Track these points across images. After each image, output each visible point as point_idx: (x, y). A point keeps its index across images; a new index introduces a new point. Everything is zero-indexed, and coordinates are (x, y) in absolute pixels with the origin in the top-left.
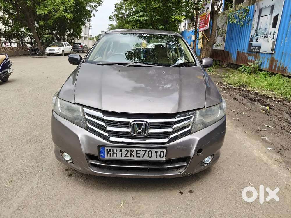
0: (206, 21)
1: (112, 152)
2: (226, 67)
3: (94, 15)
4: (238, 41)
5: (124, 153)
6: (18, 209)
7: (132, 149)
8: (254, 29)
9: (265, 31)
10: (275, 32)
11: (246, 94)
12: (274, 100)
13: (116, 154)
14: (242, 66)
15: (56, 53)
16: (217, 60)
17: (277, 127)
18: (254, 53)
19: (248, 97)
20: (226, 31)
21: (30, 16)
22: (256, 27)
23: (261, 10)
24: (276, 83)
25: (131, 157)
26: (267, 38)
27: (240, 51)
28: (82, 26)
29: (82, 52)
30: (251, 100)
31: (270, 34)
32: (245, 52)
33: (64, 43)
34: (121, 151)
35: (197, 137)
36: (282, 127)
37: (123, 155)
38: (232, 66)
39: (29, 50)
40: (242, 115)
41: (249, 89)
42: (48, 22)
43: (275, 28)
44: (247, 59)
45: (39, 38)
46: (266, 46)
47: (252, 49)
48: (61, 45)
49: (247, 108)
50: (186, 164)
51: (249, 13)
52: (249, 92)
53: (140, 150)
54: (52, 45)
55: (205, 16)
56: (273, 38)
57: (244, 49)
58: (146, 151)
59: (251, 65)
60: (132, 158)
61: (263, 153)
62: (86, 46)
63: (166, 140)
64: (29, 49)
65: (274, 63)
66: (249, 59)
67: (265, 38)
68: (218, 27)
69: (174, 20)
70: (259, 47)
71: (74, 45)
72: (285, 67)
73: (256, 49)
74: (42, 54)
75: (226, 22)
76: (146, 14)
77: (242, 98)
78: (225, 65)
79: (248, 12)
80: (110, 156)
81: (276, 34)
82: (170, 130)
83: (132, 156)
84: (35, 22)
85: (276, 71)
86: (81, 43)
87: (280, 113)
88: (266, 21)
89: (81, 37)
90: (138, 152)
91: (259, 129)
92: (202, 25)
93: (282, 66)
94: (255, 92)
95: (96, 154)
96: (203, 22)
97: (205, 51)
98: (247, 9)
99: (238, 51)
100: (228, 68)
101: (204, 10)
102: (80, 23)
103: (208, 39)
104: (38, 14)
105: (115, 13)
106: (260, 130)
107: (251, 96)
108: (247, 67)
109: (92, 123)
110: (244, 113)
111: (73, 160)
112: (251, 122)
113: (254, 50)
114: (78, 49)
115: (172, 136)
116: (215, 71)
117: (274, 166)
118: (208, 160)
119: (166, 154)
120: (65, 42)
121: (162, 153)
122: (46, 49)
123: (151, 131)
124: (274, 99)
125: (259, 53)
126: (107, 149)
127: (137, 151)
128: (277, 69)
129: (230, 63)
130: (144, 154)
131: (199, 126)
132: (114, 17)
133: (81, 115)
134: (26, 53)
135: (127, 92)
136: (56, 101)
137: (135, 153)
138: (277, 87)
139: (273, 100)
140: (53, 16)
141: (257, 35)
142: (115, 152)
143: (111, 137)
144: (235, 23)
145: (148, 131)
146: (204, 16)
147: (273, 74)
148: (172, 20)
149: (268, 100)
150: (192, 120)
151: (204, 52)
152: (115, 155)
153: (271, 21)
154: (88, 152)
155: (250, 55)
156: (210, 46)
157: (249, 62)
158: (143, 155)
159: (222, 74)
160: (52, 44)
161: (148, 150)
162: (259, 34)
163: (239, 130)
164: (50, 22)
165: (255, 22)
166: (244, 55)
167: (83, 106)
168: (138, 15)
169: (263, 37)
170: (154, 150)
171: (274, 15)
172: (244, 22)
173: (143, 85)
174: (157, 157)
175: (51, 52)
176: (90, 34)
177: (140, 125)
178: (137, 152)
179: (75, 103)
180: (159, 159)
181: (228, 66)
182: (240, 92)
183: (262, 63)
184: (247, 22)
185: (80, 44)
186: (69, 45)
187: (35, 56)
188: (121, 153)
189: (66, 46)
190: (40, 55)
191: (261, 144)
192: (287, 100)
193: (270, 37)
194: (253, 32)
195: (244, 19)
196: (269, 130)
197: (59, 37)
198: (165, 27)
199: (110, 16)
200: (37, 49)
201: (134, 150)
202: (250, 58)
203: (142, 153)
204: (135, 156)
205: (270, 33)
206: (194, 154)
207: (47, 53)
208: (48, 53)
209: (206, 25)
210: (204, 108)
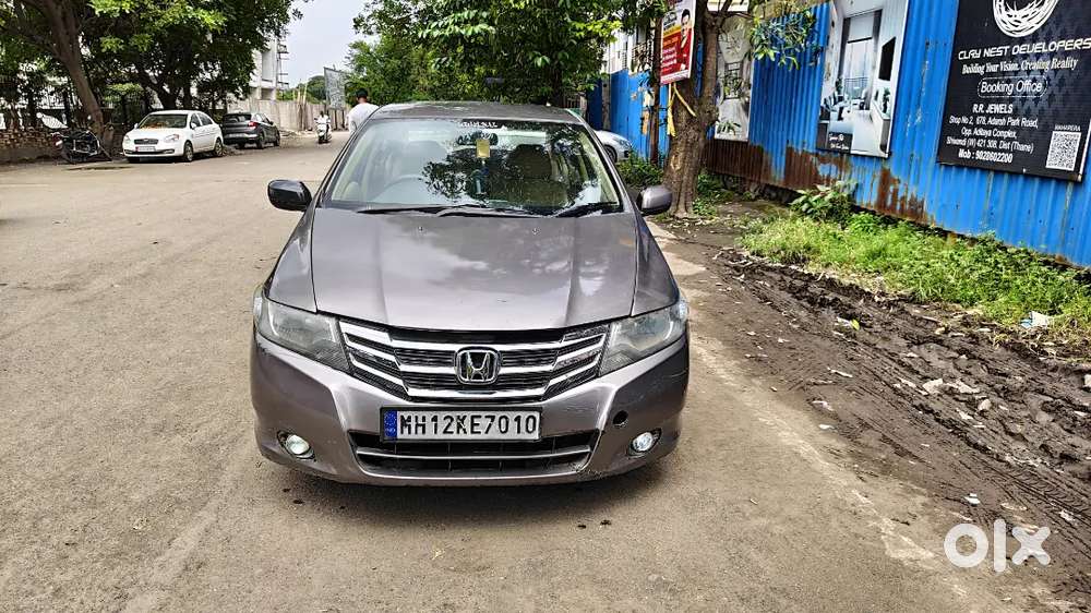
0: (680, 51)
1: (413, 424)
2: (757, 197)
3: (298, 14)
4: (787, 113)
5: (442, 425)
6: (186, 569)
7: (461, 414)
8: (830, 78)
9: (862, 89)
10: (887, 93)
11: (798, 283)
12: (879, 302)
13: (424, 426)
14: (801, 195)
15: (161, 152)
16: (729, 176)
17: (864, 377)
18: (834, 156)
19: (803, 294)
20: (751, 82)
21: (64, 19)
22: (836, 74)
23: (847, 22)
24: (891, 250)
25: (458, 432)
26: (868, 109)
27: (794, 146)
28: (254, 51)
29: (255, 145)
30: (812, 301)
31: (876, 98)
32: (811, 151)
33: (190, 113)
34: (435, 419)
35: (611, 384)
36: (878, 373)
37: (441, 429)
38: (774, 195)
39: (60, 142)
40: (775, 345)
41: (810, 269)
42: (133, 42)
43: (889, 79)
44: (817, 172)
45: (95, 95)
46: (867, 133)
47: (829, 143)
48: (180, 122)
49: (795, 326)
50: (589, 450)
51: (816, 29)
52: (811, 278)
53: (480, 417)
54: (147, 125)
55: (679, 35)
56: (885, 111)
57: (807, 142)
58: (493, 418)
59: (825, 195)
60: (462, 436)
61: (803, 439)
62: (271, 123)
63: (540, 391)
64: (61, 138)
65: (891, 188)
66: (821, 174)
67: (861, 108)
68: (726, 65)
69: (582, 34)
70: (848, 138)
71: (226, 121)
72: (919, 200)
73: (841, 143)
74: (110, 154)
75: (749, 55)
76: (485, 14)
77: (786, 296)
78: (752, 190)
79: (813, 26)
80: (410, 433)
81: (892, 97)
82: (548, 368)
83: (461, 431)
84: (80, 39)
85: (898, 212)
86: (253, 115)
87: (885, 339)
88: (862, 57)
89: (248, 91)
90: (476, 421)
91: (813, 381)
92: (669, 64)
93: (912, 196)
94: (827, 277)
95: (374, 431)
96: (672, 56)
97: (683, 149)
98: (808, 14)
99: (790, 145)
100: (761, 201)
101: (673, 16)
102: (248, 41)
103: (692, 109)
104: (97, 13)
105: (375, 7)
106: (815, 384)
107: (815, 289)
108: (815, 198)
109: (364, 359)
110: (780, 340)
111: (314, 451)
112: (794, 364)
113: (833, 146)
114: (241, 135)
115: (553, 382)
116: (718, 214)
117: (823, 465)
118: (644, 441)
119: (540, 424)
120: (196, 112)
121: (531, 421)
122: (125, 138)
123: (504, 371)
124: (877, 299)
125: (849, 154)
126: (402, 417)
127: (473, 417)
128: (898, 207)
129: (767, 185)
130: (490, 425)
131: (619, 358)
132: (371, 22)
133: (334, 339)
134: (48, 151)
135: (437, 283)
136: (264, 309)
137: (467, 425)
138: (894, 260)
139: (874, 300)
140: (151, 19)
141: (841, 99)
142: (420, 422)
143: (410, 389)
144: (773, 59)
145: (497, 371)
146: (673, 36)
147: (889, 221)
148: (578, 35)
149: (862, 301)
150: (601, 344)
151: (680, 149)
152: (420, 429)
153: (875, 59)
154: (354, 427)
155: (823, 161)
156: (698, 130)
157: (821, 184)
158: (487, 429)
159: (738, 222)
160: (147, 118)
161: (498, 415)
162: (846, 96)
163: (755, 385)
164: (142, 42)
165: (831, 58)
166: (807, 160)
167: (338, 317)
168: (459, 18)
169: (857, 107)
170: (512, 415)
171: (883, 40)
172: (801, 56)
173: (481, 265)
174: (519, 432)
175: (143, 148)
176: (284, 79)
177: (477, 358)
178: (472, 421)
179: (318, 312)
180: (524, 436)
181: (762, 195)
182: (785, 278)
183: (857, 185)
184: (811, 58)
185: (248, 117)
186: (206, 122)
187: (83, 162)
188: (436, 425)
189: (198, 125)
190: (101, 158)
191: (805, 418)
192: (914, 299)
193: (875, 106)
194: (828, 89)
195: (800, 48)
196: (838, 382)
197: (168, 90)
198: (552, 60)
199: (356, 16)
200: (90, 138)
201: (465, 417)
202: (823, 170)
203: (484, 422)
204: (469, 430)
205: (874, 94)
206: (607, 424)
207: (129, 152)
208: (134, 153)
209: (683, 66)
210: (630, 316)
